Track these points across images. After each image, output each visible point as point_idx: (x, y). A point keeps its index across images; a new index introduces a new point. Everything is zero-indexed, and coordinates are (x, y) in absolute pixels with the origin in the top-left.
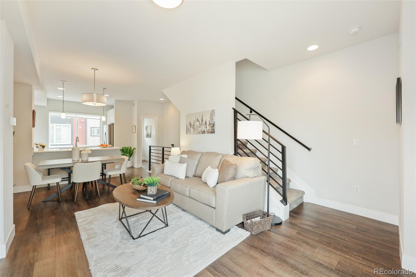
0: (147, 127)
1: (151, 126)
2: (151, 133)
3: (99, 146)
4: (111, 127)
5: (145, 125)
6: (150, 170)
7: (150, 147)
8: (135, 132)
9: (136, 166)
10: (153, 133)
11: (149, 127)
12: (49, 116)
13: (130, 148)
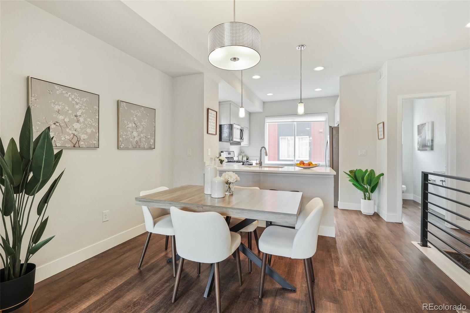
0: (421, 128)
1: (433, 123)
2: (432, 141)
3: (297, 165)
4: (334, 132)
5: (417, 122)
6: (424, 242)
7: (425, 176)
8: (383, 137)
9: (386, 216)
10: (440, 140)
11: (426, 124)
12: (266, 123)
13: (372, 172)
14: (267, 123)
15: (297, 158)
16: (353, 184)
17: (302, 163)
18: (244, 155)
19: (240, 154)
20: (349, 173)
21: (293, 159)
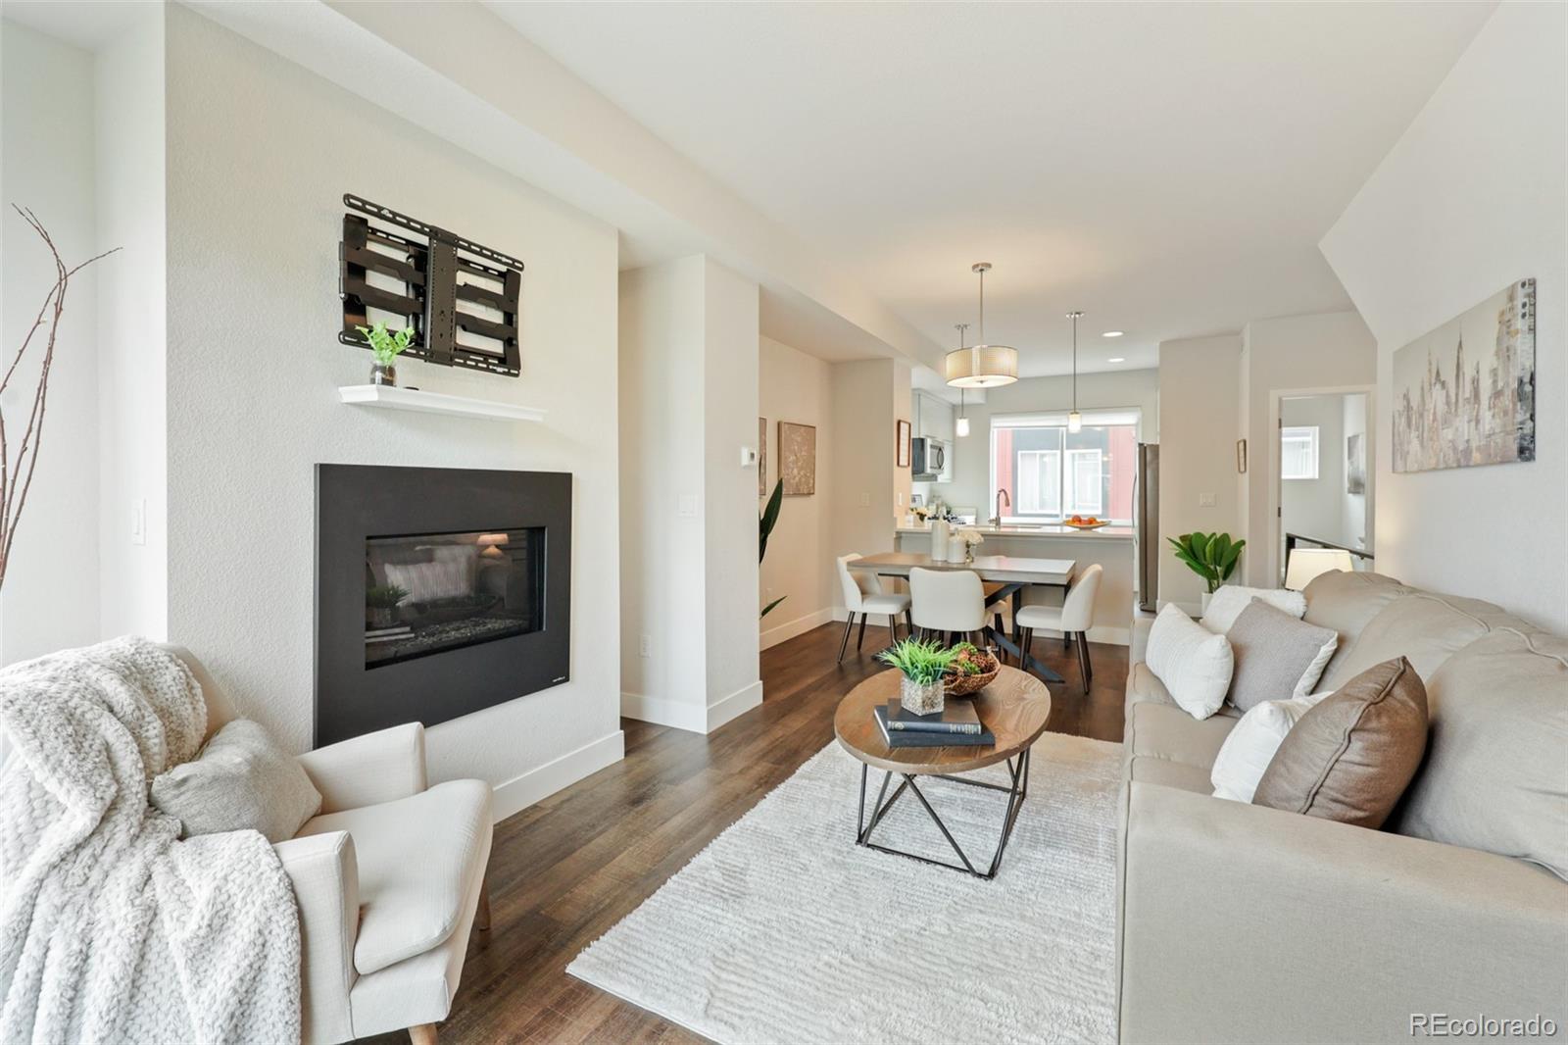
0: (1352, 442)
3: (1067, 523)
4: (1148, 456)
5: (1348, 432)
8: (1244, 468)
11: (1360, 438)
12: (992, 429)
13: (1225, 537)
14: (995, 430)
15: (1066, 512)
16: (1188, 564)
17: (1077, 519)
18: (940, 502)
19: (930, 501)
20: (1179, 541)
21: (1058, 512)
